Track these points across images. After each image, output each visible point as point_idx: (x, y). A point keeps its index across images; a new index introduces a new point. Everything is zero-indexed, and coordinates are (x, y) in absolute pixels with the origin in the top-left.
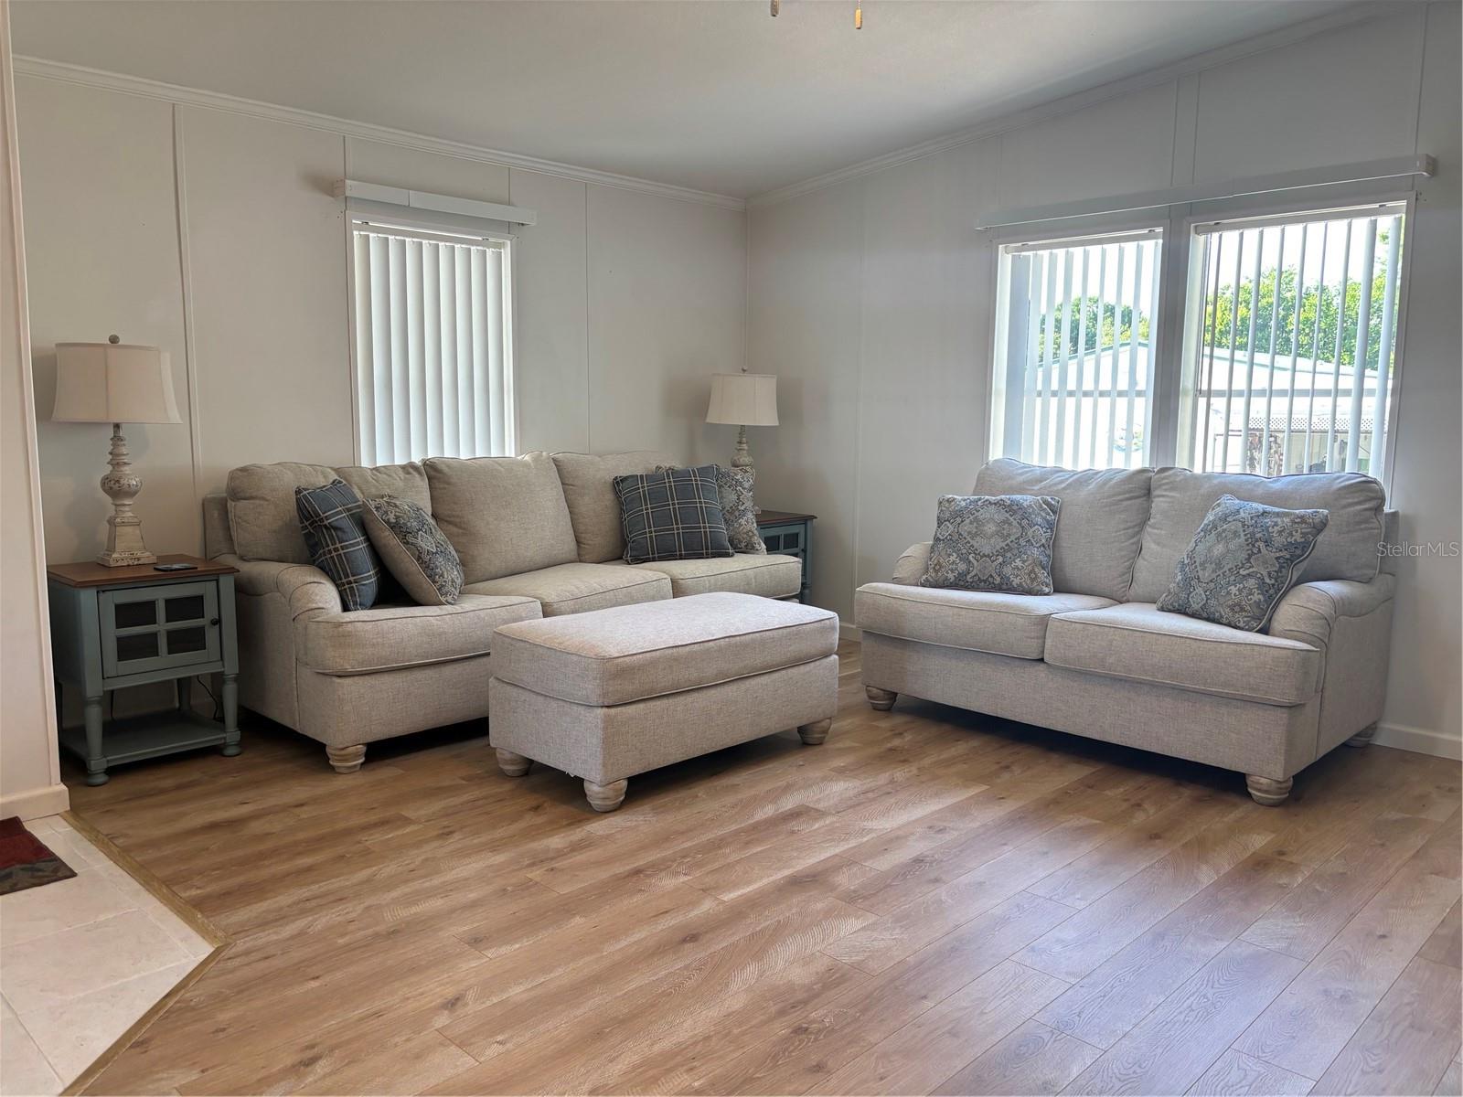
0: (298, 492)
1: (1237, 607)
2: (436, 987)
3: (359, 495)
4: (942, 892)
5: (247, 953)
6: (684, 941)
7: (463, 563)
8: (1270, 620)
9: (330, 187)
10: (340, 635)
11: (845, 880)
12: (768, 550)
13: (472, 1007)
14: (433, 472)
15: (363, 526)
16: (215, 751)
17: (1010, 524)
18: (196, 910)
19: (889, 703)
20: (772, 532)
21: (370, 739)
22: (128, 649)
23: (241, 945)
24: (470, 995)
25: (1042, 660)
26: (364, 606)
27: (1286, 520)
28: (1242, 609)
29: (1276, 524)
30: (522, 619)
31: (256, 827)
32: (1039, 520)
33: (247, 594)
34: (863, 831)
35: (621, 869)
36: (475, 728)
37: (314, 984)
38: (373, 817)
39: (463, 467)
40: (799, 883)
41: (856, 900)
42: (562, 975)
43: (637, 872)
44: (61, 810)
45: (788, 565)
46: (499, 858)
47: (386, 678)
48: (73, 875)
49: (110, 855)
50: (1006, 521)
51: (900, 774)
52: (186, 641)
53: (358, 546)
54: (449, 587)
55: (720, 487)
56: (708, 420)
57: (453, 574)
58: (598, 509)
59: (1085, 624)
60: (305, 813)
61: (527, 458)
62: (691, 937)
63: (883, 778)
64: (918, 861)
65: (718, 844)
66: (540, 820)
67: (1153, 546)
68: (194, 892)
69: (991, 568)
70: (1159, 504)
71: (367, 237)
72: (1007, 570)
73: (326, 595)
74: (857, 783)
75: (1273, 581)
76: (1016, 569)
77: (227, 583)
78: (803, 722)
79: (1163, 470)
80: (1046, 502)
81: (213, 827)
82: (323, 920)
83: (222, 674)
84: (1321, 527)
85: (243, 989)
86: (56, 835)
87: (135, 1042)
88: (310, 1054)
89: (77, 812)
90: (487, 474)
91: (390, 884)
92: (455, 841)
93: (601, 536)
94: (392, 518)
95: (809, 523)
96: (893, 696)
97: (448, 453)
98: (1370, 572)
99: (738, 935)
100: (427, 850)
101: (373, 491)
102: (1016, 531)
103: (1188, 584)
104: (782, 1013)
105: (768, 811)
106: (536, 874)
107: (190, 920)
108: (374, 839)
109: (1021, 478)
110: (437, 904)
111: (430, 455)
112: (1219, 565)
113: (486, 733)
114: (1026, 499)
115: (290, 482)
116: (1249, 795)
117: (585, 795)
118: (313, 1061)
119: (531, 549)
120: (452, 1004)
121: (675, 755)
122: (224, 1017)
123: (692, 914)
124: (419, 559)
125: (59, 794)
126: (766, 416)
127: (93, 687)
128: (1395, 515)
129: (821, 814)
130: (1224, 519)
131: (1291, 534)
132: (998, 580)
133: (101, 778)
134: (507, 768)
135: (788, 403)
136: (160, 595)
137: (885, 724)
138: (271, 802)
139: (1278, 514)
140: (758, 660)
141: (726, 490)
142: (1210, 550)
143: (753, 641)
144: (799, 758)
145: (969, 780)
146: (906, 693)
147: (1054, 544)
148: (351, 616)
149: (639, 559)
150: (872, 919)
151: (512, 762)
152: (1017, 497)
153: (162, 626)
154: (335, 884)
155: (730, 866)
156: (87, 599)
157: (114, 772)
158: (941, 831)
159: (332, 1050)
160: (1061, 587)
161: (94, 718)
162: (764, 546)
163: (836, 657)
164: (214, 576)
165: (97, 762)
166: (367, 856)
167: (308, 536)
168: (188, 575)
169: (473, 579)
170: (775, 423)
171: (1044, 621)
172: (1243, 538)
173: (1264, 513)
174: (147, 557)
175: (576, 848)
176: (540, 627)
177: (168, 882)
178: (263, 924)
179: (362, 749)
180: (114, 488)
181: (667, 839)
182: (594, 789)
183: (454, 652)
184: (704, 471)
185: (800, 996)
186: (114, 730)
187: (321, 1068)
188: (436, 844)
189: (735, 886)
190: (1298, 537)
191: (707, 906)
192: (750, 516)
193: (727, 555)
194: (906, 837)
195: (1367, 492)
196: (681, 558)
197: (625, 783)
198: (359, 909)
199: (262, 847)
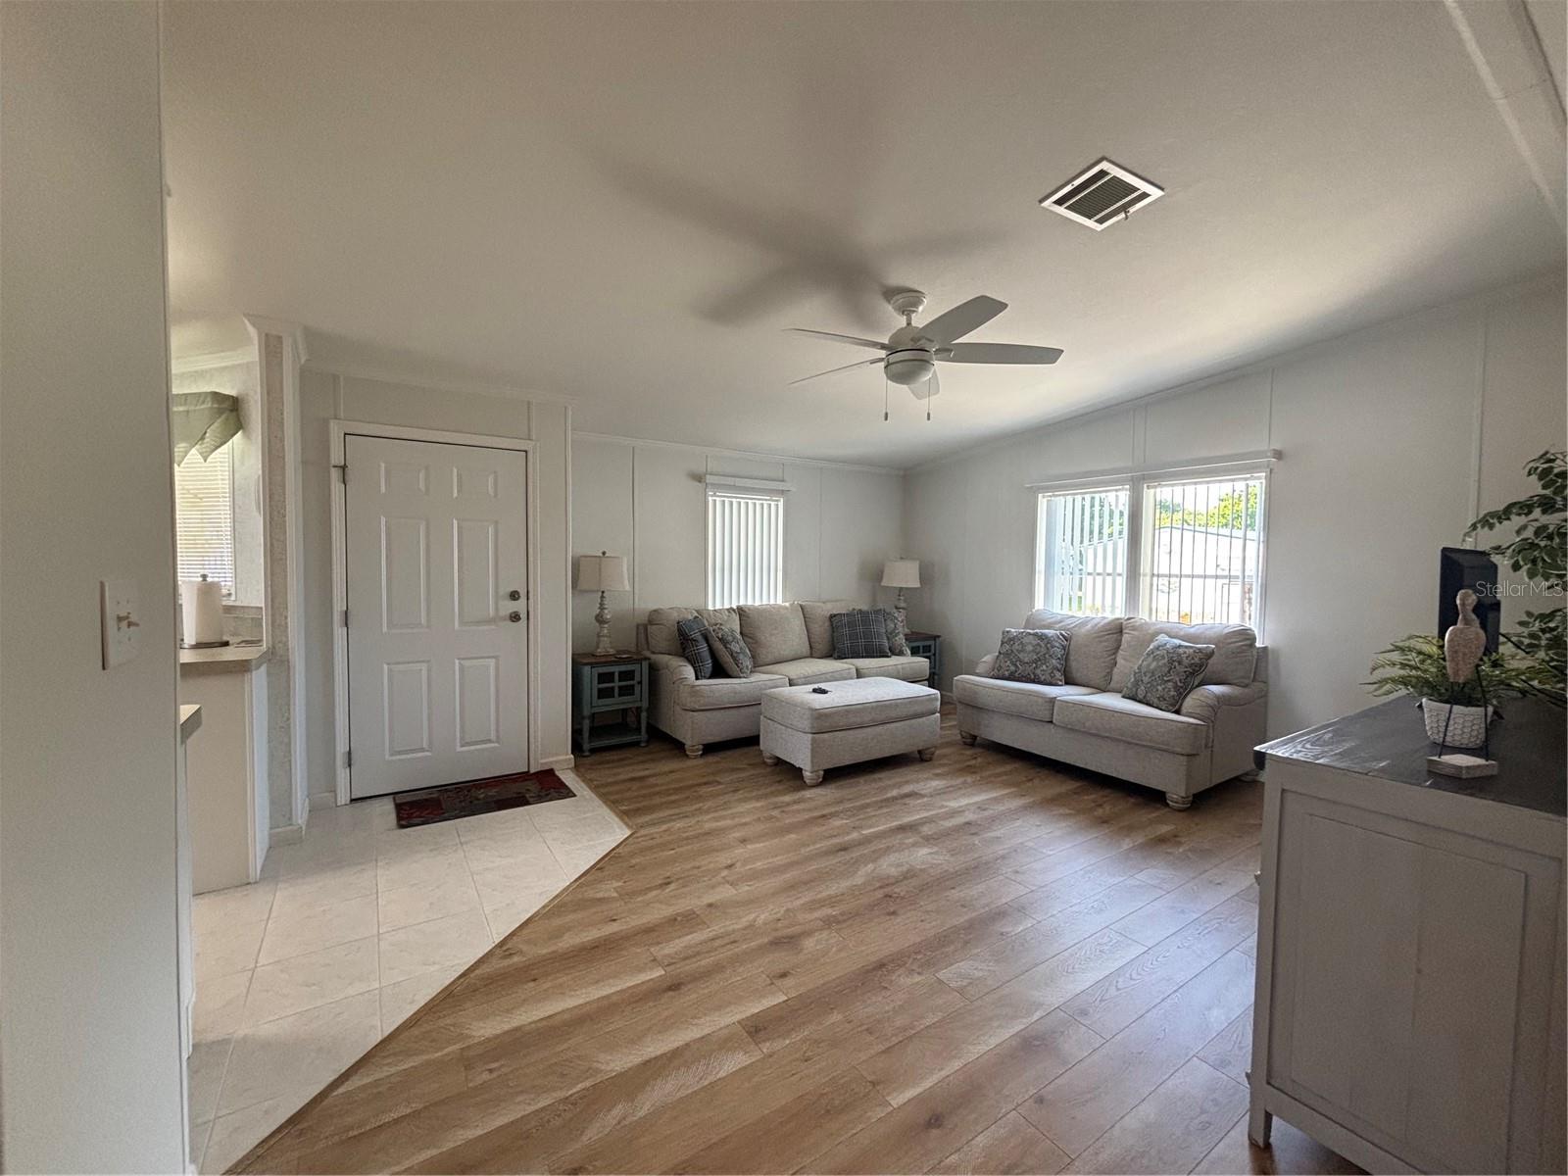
0: (678, 623)
1: (1162, 698)
2: (723, 859)
3: (706, 624)
4: (976, 840)
5: (645, 836)
6: (841, 850)
7: (753, 657)
8: (1181, 705)
9: (699, 478)
10: (694, 691)
11: (926, 830)
12: (912, 654)
13: (738, 868)
14: (741, 612)
15: (706, 639)
16: (636, 744)
17: (1041, 646)
18: (625, 815)
19: (972, 741)
20: (915, 644)
21: (705, 742)
22: (603, 694)
23: (643, 832)
24: (738, 864)
25: (1051, 722)
26: (705, 678)
27: (1191, 650)
28: (1165, 700)
29: (1185, 653)
30: (777, 687)
31: (652, 780)
32: (1057, 645)
33: (654, 669)
34: (942, 807)
35: (816, 814)
36: (753, 741)
37: (672, 852)
38: (705, 780)
39: (756, 609)
40: (902, 829)
41: (928, 840)
42: (780, 860)
43: (823, 816)
44: (570, 766)
45: (922, 663)
46: (759, 804)
47: (715, 713)
48: (575, 796)
49: (590, 788)
50: (1038, 644)
51: (969, 779)
52: (627, 691)
53: (703, 647)
54: (745, 670)
55: (885, 620)
56: (883, 584)
57: (747, 663)
58: (821, 630)
59: (1075, 704)
60: (673, 776)
61: (787, 604)
62: (844, 849)
63: (960, 781)
64: (968, 823)
65: (867, 806)
66: (780, 787)
67: (1122, 661)
68: (624, 808)
69: (1029, 669)
70: (1126, 637)
71: (715, 500)
72: (1038, 672)
73: (689, 672)
74: (944, 782)
75: (1182, 685)
76: (1043, 670)
77: (645, 664)
78: (921, 748)
79: (1129, 619)
80: (1061, 634)
81: (633, 779)
82: (679, 825)
83: (640, 707)
84: (1210, 655)
85: (642, 851)
86: (569, 778)
87: (598, 867)
88: (669, 880)
89: (577, 768)
90: (769, 614)
91: (707, 812)
92: (739, 795)
93: (822, 646)
94: (720, 636)
95: (937, 639)
96: (974, 737)
97: (750, 603)
98: (1246, 681)
99: (865, 850)
100: (727, 798)
101: (713, 621)
102: (1043, 650)
103: (1136, 684)
104: (881, 887)
105: (895, 793)
106: (775, 813)
107: (622, 820)
108: (704, 790)
109: (1049, 621)
110: (729, 822)
111: (741, 604)
112: (1153, 674)
113: (758, 744)
114: (1050, 632)
115: (675, 616)
116: (1168, 805)
117: (803, 777)
118: (669, 883)
119: (787, 652)
120: (730, 867)
121: (847, 760)
122: (633, 862)
123: (846, 838)
124: (732, 655)
125: (570, 759)
126: (914, 582)
127: (587, 711)
128: (1265, 648)
129: (923, 796)
130: (1157, 648)
131: (1193, 659)
132: (1033, 677)
133: (587, 754)
134: (768, 761)
135: (926, 576)
136: (616, 669)
137: (969, 752)
138: (657, 770)
139: (1186, 647)
140: (893, 714)
141: (889, 622)
142: (1149, 665)
143: (891, 704)
144: (917, 767)
145: (1006, 784)
146: (983, 736)
147: (1066, 657)
148: (699, 682)
149: (840, 658)
150: (935, 849)
151: (771, 758)
152: (1046, 631)
153: (617, 684)
154: (684, 809)
155: (870, 817)
156: (587, 670)
157: (593, 751)
158: (984, 810)
159: (678, 879)
160: (1069, 682)
161: (586, 724)
162: (909, 652)
163: (938, 715)
164: (639, 661)
165: (586, 746)
166: (700, 798)
167: (682, 644)
168: (628, 661)
169: (757, 665)
170: (918, 585)
171: (1052, 701)
172: (1166, 660)
173: (1180, 646)
174: (612, 651)
175: (795, 802)
176: (787, 690)
177: (614, 802)
178: (653, 824)
179: (701, 747)
180: (600, 619)
181: (841, 802)
182: (807, 774)
183: (746, 702)
184: (877, 612)
185: (892, 880)
186: (595, 732)
187: (672, 886)
188: (731, 795)
189: (871, 827)
190: (1197, 660)
191: (855, 835)
192: (901, 636)
193: (888, 657)
194: (964, 811)
195: (1246, 636)
196: (863, 657)
197: (822, 773)
198: (693, 822)
199: (652, 790)
